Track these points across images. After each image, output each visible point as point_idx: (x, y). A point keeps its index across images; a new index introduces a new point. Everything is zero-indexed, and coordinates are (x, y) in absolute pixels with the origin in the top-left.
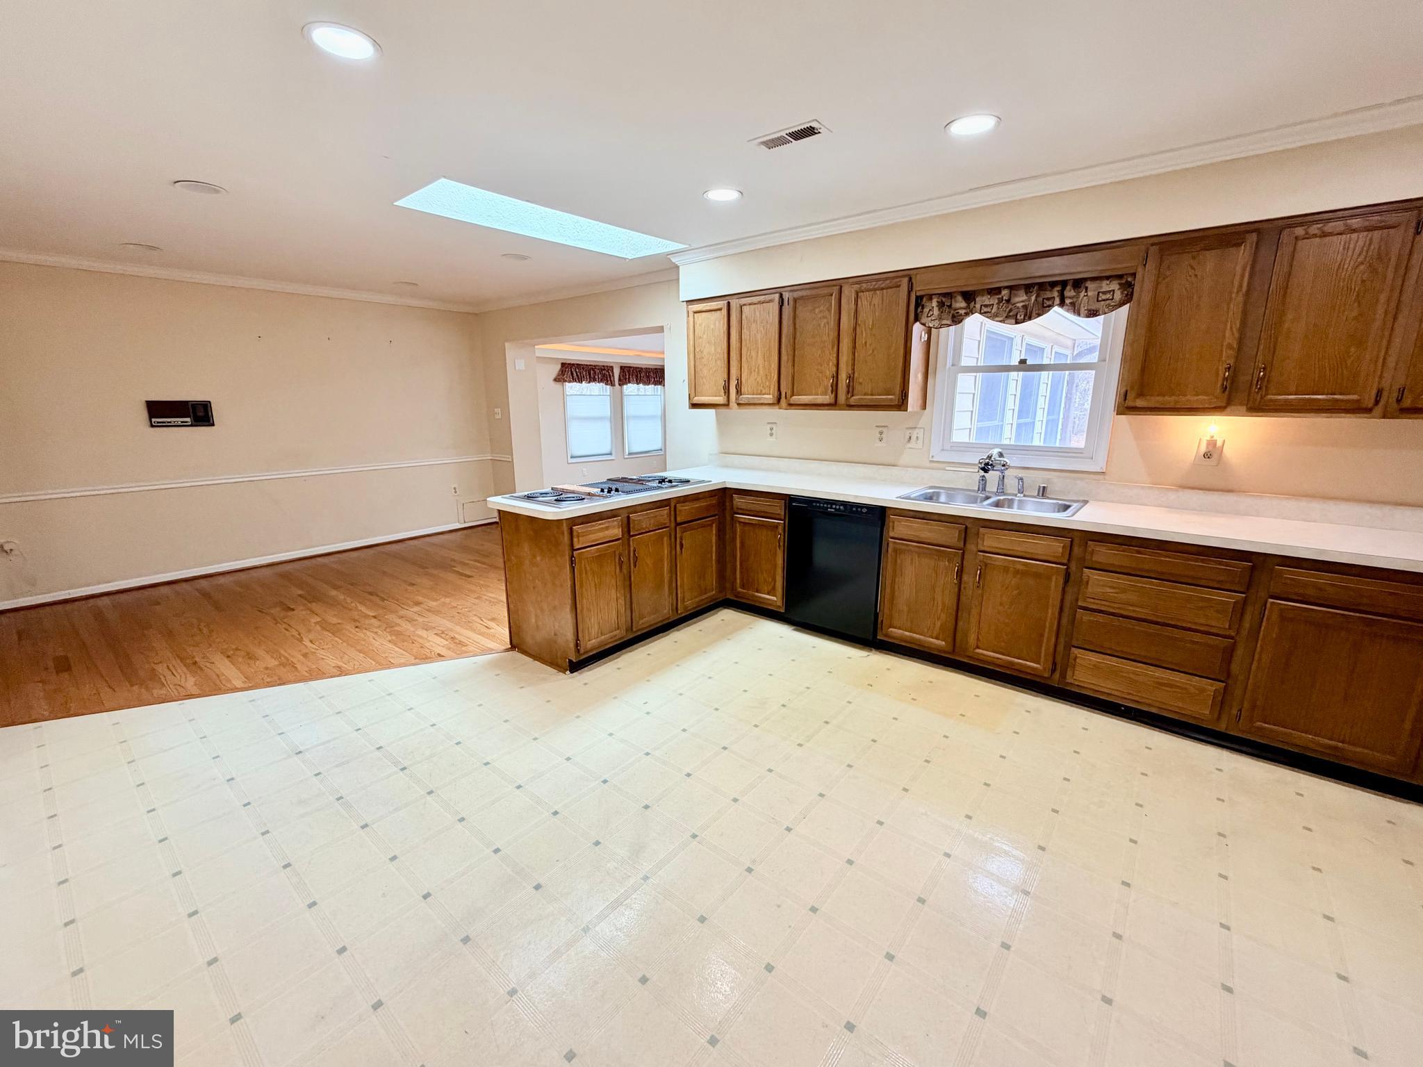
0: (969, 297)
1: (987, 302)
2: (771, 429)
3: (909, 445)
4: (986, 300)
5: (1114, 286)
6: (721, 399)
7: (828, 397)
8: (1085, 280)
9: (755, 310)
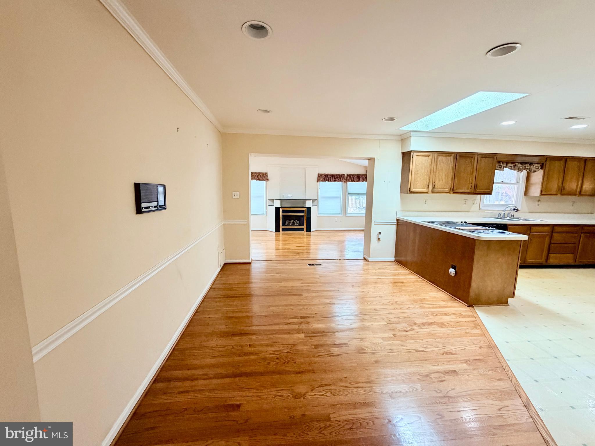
0: (507, 163)
1: (510, 166)
2: (426, 201)
3: (474, 205)
4: (510, 165)
5: (539, 165)
6: (426, 190)
7: (469, 190)
8: (533, 163)
9: (443, 158)
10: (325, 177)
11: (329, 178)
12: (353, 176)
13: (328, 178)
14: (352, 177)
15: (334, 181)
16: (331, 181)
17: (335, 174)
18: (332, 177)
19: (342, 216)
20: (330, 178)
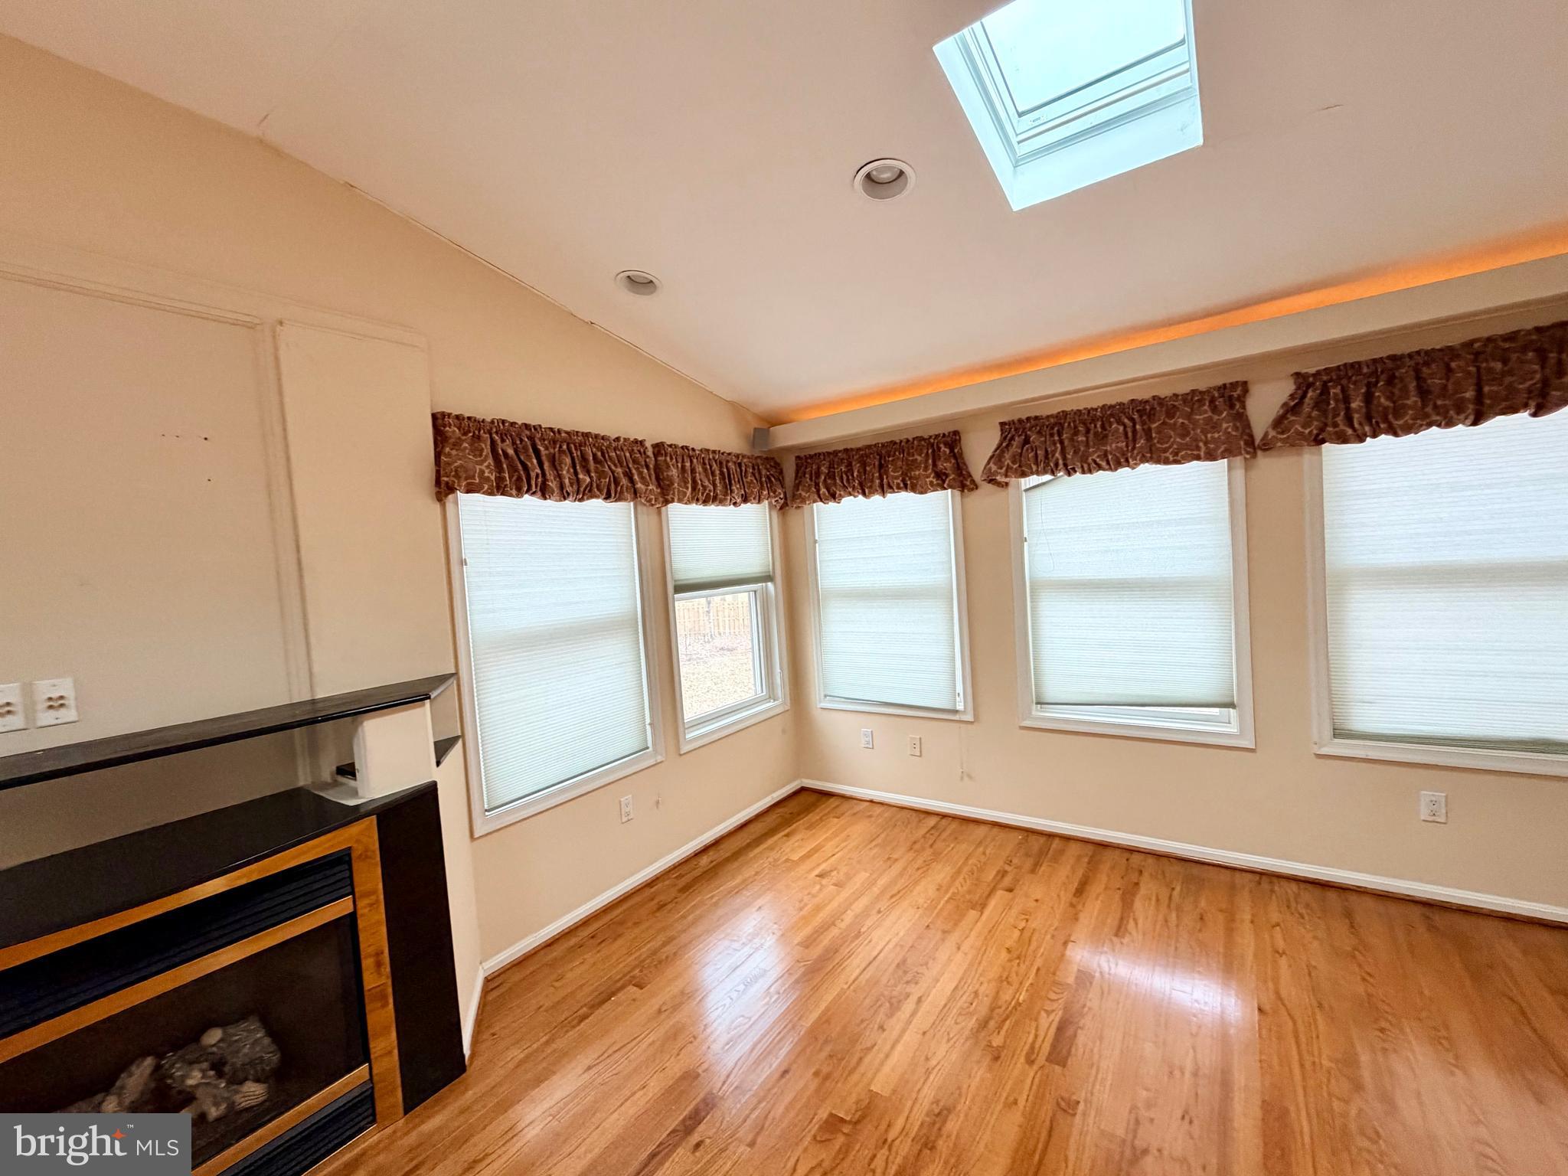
10: (511, 452)
11: (546, 466)
12: (695, 461)
13: (541, 464)
14: (693, 471)
15: (584, 493)
16: (564, 496)
17: (586, 435)
18: (568, 460)
19: (659, 758)
20: (553, 460)
